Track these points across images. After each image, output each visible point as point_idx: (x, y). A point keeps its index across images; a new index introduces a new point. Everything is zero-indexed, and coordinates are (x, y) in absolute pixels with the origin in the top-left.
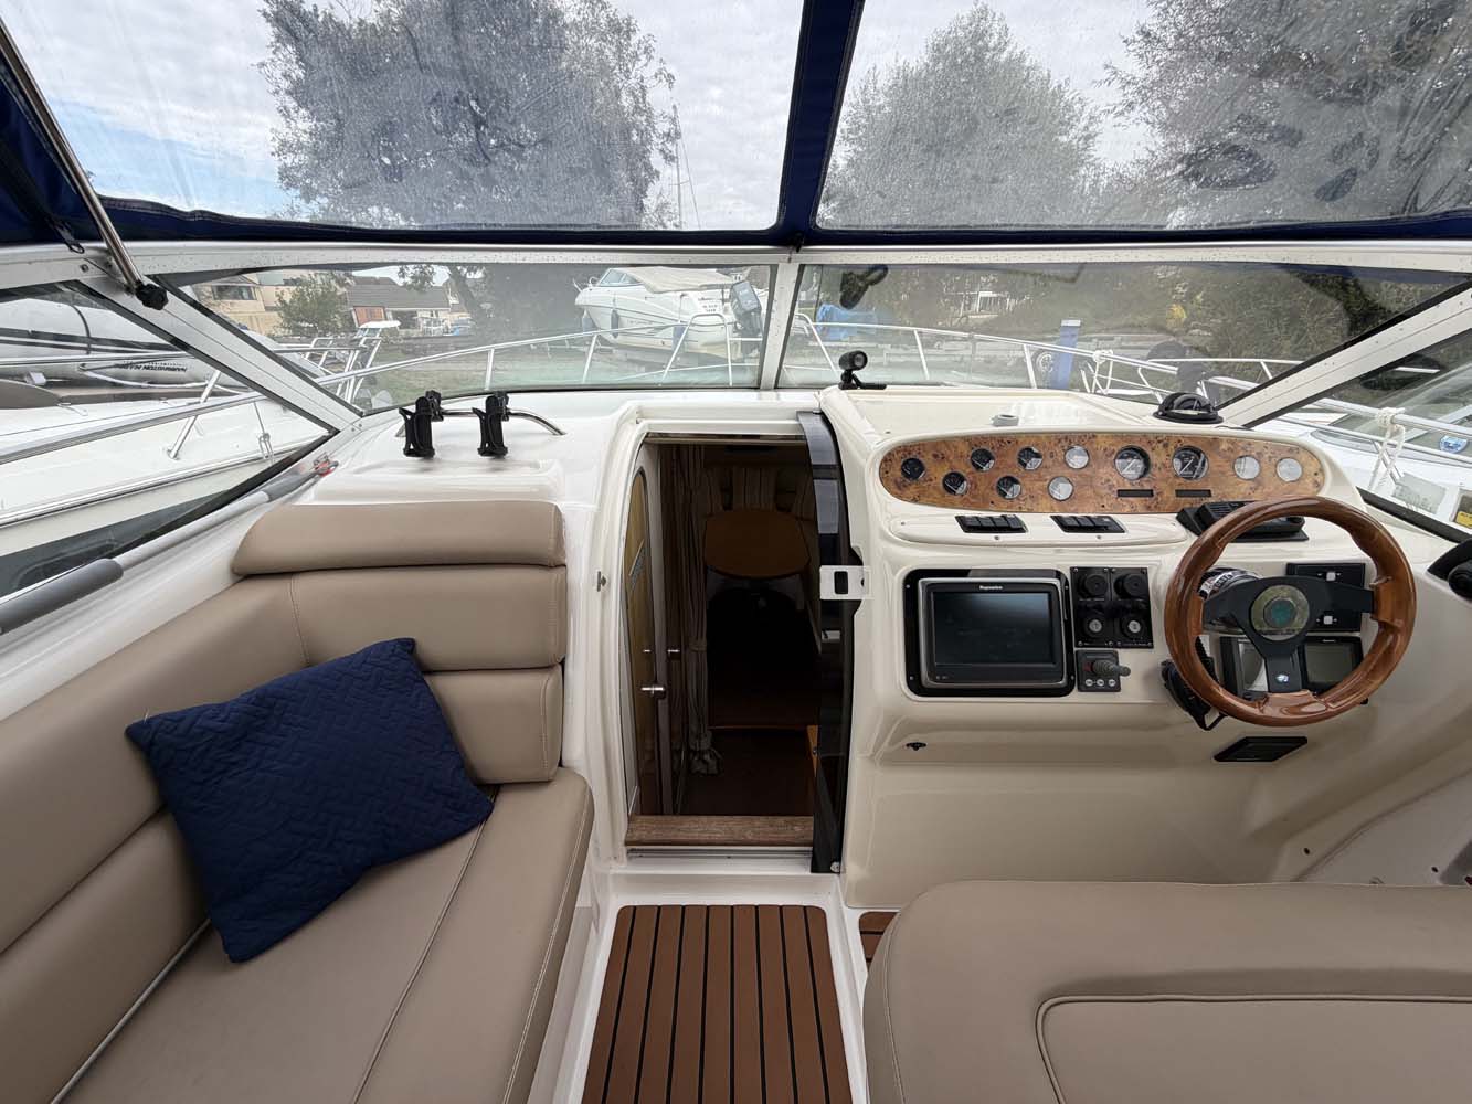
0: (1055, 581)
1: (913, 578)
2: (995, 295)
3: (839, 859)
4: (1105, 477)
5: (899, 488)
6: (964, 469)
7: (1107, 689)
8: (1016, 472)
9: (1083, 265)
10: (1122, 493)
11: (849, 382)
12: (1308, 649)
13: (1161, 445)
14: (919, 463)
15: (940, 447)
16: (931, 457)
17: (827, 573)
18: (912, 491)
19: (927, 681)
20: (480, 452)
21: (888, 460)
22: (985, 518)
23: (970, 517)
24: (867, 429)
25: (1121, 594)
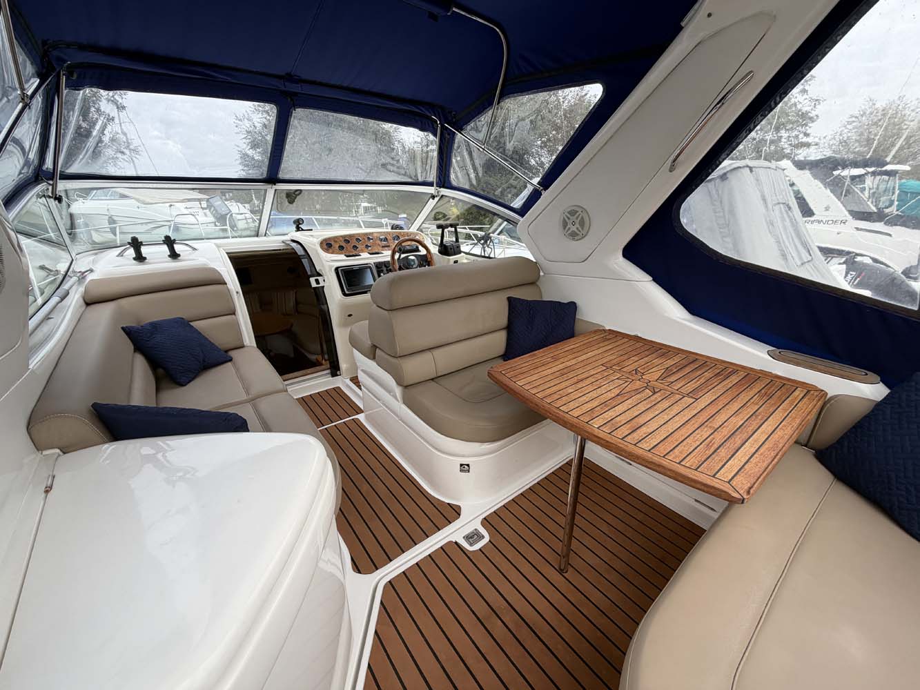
0: (372, 266)
1: (337, 269)
3: (339, 370)
4: (378, 243)
5: (327, 251)
6: (343, 244)
8: (356, 243)
10: (383, 247)
11: (298, 229)
13: (391, 235)
14: (330, 243)
15: (335, 239)
16: (333, 242)
17: (312, 280)
18: (331, 251)
19: (347, 292)
20: (169, 256)
21: (321, 243)
22: (351, 254)
23: (347, 254)
24: (311, 239)
25: (385, 266)
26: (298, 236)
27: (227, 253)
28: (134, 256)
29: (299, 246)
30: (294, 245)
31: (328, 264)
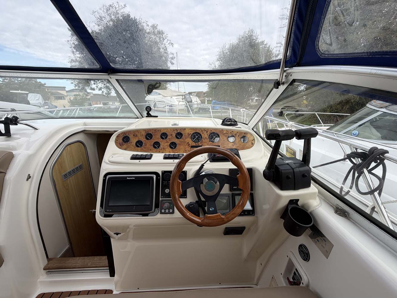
0: (154, 176)
1: (106, 175)
4: (187, 142)
5: (121, 146)
6: (143, 139)
7: (169, 213)
8: (160, 140)
10: (192, 147)
11: (148, 115)
13: (205, 132)
14: (128, 137)
15: (135, 132)
16: (132, 135)
18: (125, 146)
19: (105, 212)
21: (118, 136)
22: (142, 154)
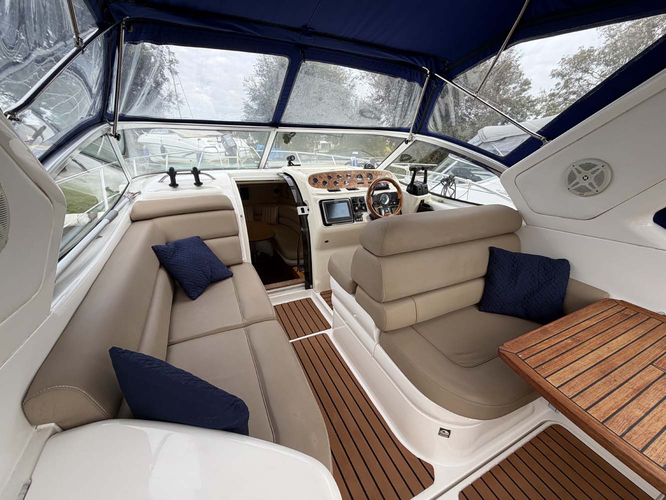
0: (348, 200)
1: (321, 202)
2: (327, 143)
3: (312, 284)
4: (354, 180)
5: (313, 185)
6: (327, 180)
7: (361, 221)
8: (337, 180)
9: (343, 134)
10: (358, 183)
11: (290, 164)
12: (393, 209)
13: (364, 173)
14: (317, 179)
15: (320, 175)
16: (319, 177)
17: (299, 209)
18: (316, 185)
19: (327, 223)
20: (195, 184)
21: (310, 178)
22: (333, 189)
23: (330, 189)
24: (301, 174)
25: (360, 201)
26: (290, 170)
27: (236, 182)
28: (170, 182)
29: (290, 179)
30: (286, 177)
31: (313, 196)
